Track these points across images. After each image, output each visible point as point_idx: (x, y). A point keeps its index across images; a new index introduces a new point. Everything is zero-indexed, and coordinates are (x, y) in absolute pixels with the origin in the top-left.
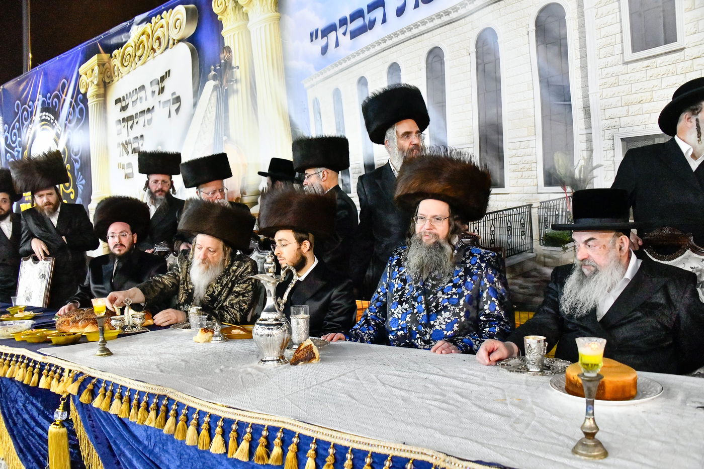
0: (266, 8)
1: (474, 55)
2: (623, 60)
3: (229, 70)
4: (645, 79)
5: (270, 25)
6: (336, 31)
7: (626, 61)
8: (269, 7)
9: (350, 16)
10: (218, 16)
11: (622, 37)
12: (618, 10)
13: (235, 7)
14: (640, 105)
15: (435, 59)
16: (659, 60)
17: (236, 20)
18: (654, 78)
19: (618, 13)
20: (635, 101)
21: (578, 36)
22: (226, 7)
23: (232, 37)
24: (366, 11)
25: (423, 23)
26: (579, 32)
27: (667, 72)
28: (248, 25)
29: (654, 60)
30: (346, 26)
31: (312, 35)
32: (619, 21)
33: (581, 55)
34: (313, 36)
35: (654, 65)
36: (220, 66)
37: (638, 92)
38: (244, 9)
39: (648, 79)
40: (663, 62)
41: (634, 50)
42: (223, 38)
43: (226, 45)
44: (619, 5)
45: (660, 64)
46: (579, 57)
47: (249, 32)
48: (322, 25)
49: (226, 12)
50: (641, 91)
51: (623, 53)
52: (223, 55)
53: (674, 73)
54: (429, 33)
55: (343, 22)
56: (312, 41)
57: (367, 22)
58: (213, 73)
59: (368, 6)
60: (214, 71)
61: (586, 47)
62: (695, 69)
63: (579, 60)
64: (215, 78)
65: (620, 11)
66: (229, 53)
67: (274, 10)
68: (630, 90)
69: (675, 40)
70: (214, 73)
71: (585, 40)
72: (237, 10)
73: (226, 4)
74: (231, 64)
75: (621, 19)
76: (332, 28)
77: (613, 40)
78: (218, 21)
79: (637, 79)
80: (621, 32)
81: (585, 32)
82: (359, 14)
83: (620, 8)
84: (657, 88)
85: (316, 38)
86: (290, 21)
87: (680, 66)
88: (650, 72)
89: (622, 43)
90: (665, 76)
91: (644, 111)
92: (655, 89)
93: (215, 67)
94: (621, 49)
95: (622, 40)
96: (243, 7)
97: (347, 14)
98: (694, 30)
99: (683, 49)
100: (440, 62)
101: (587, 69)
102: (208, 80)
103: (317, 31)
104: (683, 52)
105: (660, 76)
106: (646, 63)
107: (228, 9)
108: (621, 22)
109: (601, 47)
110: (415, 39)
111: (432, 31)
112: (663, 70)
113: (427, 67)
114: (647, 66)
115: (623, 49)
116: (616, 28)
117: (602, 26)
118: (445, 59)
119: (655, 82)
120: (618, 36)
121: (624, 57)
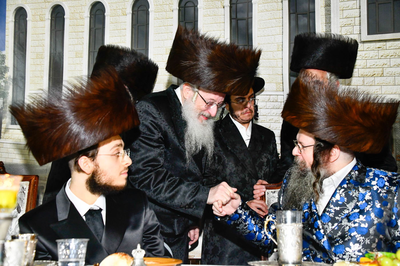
1: (228, 9)
4: (377, 57)
7: (362, 40)
11: (360, 21)
14: (373, 78)
15: (188, 5)
16: (389, 44)
18: (384, 58)
20: (369, 74)
21: (324, 13)
26: (326, 10)
27: (394, 55)
29: (384, 43)
32: (358, 7)
35: (385, 47)
37: (371, 67)
39: (380, 57)
41: (369, 34)
45: (390, 47)
50: (374, 66)
51: (360, 33)
61: (330, 23)
68: (365, 65)
71: (330, 18)
75: (360, 6)
77: (353, 22)
79: (371, 56)
80: (360, 16)
81: (330, 11)
88: (381, 53)
89: (360, 25)
90: (391, 57)
91: (376, 83)
92: (385, 66)
94: (359, 30)
95: (360, 23)
100: (193, 8)
105: (389, 57)
106: (379, 44)
108: (360, 8)
109: (343, 26)
112: (392, 52)
113: (179, 10)
114: (379, 48)
115: (360, 31)
116: (356, 12)
117: (345, 9)
118: (198, 6)
119: (385, 61)
120: (357, 19)
121: (360, 37)
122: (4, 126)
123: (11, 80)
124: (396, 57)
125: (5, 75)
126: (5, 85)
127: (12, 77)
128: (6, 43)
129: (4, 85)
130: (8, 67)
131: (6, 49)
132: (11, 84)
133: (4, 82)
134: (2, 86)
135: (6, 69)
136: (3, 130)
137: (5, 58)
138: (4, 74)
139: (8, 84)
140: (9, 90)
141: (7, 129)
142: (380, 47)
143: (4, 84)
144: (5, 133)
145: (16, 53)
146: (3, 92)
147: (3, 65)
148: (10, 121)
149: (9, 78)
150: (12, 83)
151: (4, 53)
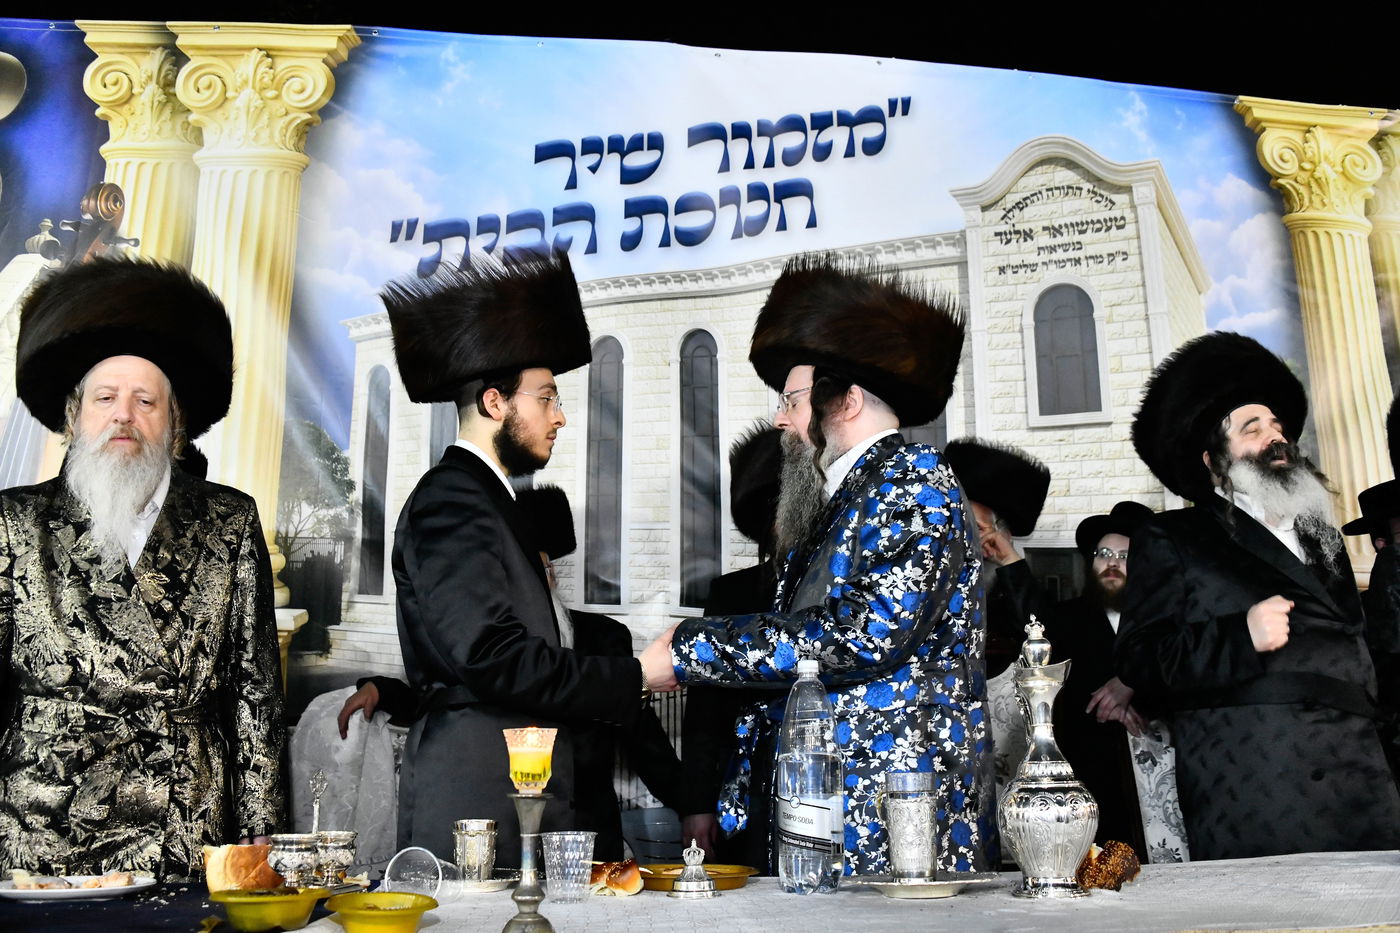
0: (264, 135)
2: (1028, 424)
3: (107, 244)
4: (1058, 459)
5: (269, 174)
6: (467, 239)
7: (1031, 425)
8: (277, 135)
9: (510, 219)
10: (99, 106)
11: (1026, 388)
12: (1020, 346)
13: (163, 105)
15: (699, 352)
16: (1078, 432)
17: (159, 133)
18: (1071, 459)
19: (1021, 350)
22: (132, 95)
23: (133, 169)
24: (549, 218)
25: (679, 278)
27: (1089, 453)
28: (197, 156)
29: (1070, 432)
30: (493, 236)
31: (396, 228)
32: (1021, 362)
33: (966, 402)
34: (401, 231)
35: (1071, 439)
36: (77, 226)
38: (192, 118)
39: (1063, 459)
40: (1083, 438)
41: (1043, 412)
42: (102, 164)
43: (108, 179)
44: (1023, 338)
45: (1081, 438)
46: (963, 405)
47: (197, 171)
48: (430, 214)
49: (127, 107)
51: (1027, 412)
52: (92, 203)
53: (1098, 457)
54: (690, 300)
55: (488, 225)
56: (394, 239)
57: (550, 241)
58: (45, 236)
59: (556, 211)
60: (52, 233)
61: (973, 390)
62: (1126, 456)
63: (963, 410)
64: (48, 250)
65: (1023, 348)
66: (116, 201)
67: (290, 143)
69: (1099, 409)
70: (50, 238)
71: (972, 379)
72: (168, 111)
73: (132, 88)
74: (113, 230)
75: (1024, 361)
76: (458, 229)
77: (1013, 389)
78: (97, 118)
80: (1025, 380)
82: (532, 220)
83: (1023, 342)
84: (1075, 476)
85: (409, 236)
86: (337, 182)
87: (1106, 447)
88: (1065, 450)
89: (1026, 396)
90: (1086, 458)
91: (1057, 507)
92: (1073, 475)
93: (56, 222)
94: (1023, 406)
95: (1026, 392)
96: (189, 110)
97: (502, 211)
98: (1123, 402)
99: (1109, 424)
100: (709, 359)
101: (974, 427)
102: (26, 252)
103: (412, 225)
104: (1109, 429)
105: (1078, 458)
106: (1059, 434)
107: (134, 101)
108: (1024, 364)
109: (995, 396)
110: (659, 302)
111: (695, 297)
112: (1083, 449)
113: (682, 363)
114: (1061, 440)
115: (1027, 407)
116: (1016, 372)
117: (998, 363)
118: (718, 356)
119: (1073, 466)
120: (1021, 384)
121: (1027, 419)
122: (345, 597)
123: (360, 507)
124: (1092, 458)
125: (348, 497)
126: (348, 517)
127: (361, 501)
128: (352, 435)
130: (354, 481)
132: (360, 514)
133: (346, 510)
134: (344, 518)
135: (350, 484)
136: (344, 605)
137: (349, 464)
138: (347, 494)
139: (355, 514)
140: (356, 526)
141: (351, 603)
142: (1061, 438)
144: (347, 610)
145: (369, 453)
146: (344, 530)
147: (346, 478)
148: (357, 587)
149: (357, 503)
150: (361, 512)
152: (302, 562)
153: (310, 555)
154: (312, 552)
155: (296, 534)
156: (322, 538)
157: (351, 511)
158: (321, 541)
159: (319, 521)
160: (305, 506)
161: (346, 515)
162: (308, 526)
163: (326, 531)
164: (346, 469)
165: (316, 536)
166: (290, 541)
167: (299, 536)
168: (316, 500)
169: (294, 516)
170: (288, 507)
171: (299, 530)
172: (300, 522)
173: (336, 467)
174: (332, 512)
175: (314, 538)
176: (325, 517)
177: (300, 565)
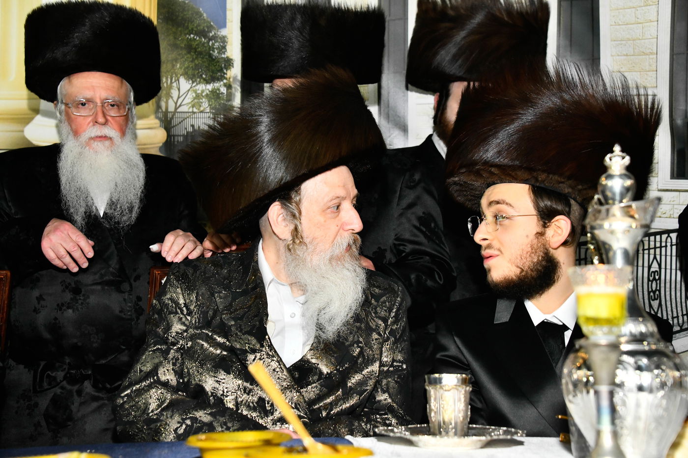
123: (239, 84)
125: (226, 74)
126: (227, 93)
128: (228, 13)
129: (225, 92)
130: (232, 59)
131: (228, 24)
132: (238, 89)
133: (225, 85)
134: (222, 93)
135: (229, 63)
137: (227, 43)
138: (225, 71)
139: (233, 89)
140: (234, 101)
143: (225, 89)
146: (223, 104)
147: (223, 56)
149: (235, 78)
151: (223, 32)
152: (183, 135)
153: (190, 129)
154: (193, 126)
155: (176, 109)
156: (202, 112)
157: (229, 87)
158: (201, 115)
159: (198, 96)
160: (182, 80)
161: (223, 90)
162: (187, 100)
163: (205, 105)
164: (224, 47)
165: (195, 110)
166: (170, 115)
167: (178, 110)
168: (194, 75)
169: (172, 91)
170: (167, 83)
171: (178, 104)
172: (179, 97)
173: (213, 44)
174: (210, 87)
175: (194, 113)
176: (203, 91)
177: (181, 139)
